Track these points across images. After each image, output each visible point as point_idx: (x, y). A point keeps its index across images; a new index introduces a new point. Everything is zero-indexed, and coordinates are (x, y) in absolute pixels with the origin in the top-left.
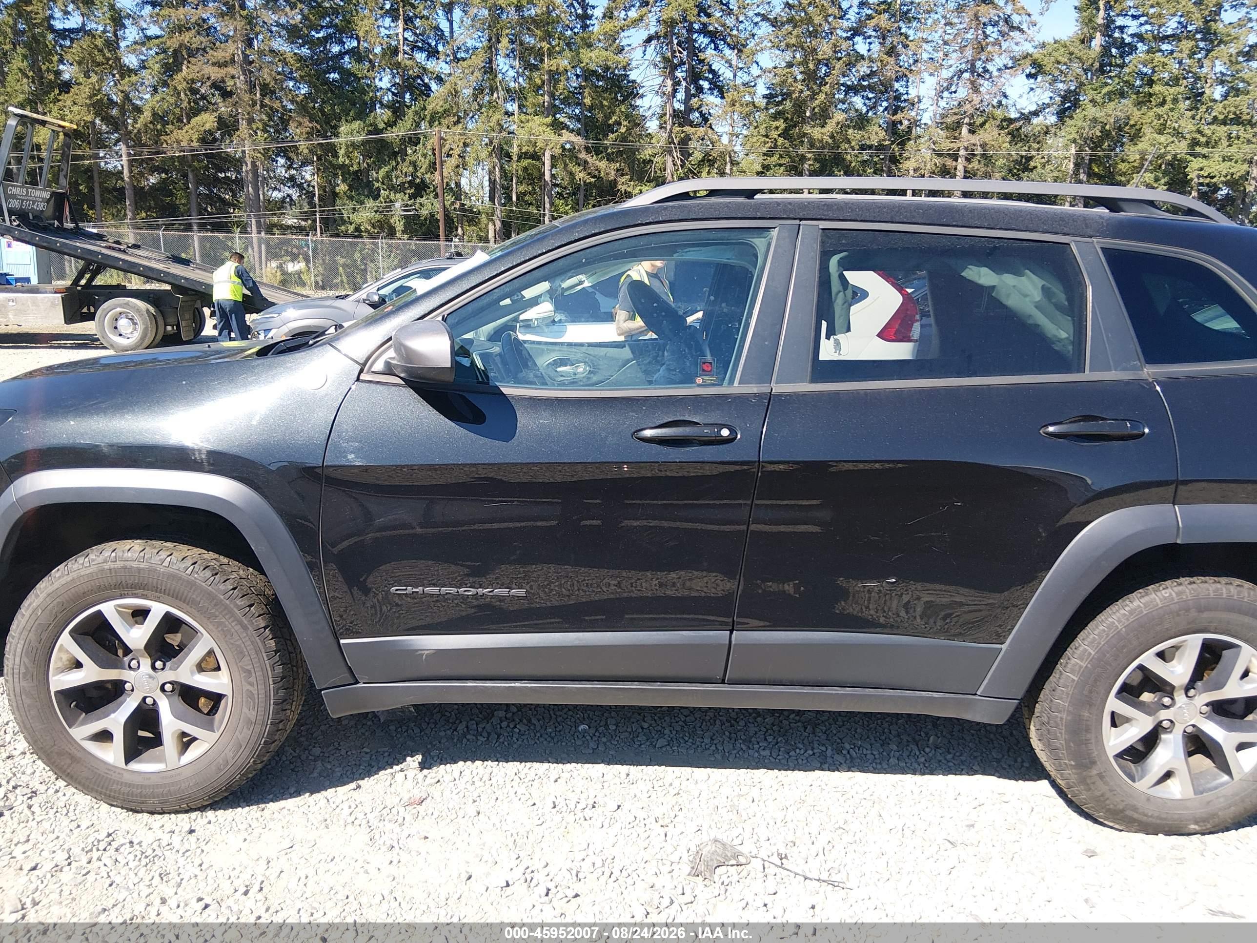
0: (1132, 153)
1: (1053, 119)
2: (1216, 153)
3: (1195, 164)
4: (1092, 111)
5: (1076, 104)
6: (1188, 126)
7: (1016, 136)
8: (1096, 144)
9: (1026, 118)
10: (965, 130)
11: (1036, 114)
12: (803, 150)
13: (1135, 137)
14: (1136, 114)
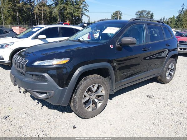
0: (66, 12)
1: (54, 6)
2: (76, 12)
3: (74, 14)
4: (60, 5)
5: (57, 4)
6: (72, 8)
7: (50, 8)
8: (61, 10)
9: (50, 5)
10: (42, 7)
11: (52, 5)
12: (16, 8)
13: (66, 10)
14: (66, 6)
